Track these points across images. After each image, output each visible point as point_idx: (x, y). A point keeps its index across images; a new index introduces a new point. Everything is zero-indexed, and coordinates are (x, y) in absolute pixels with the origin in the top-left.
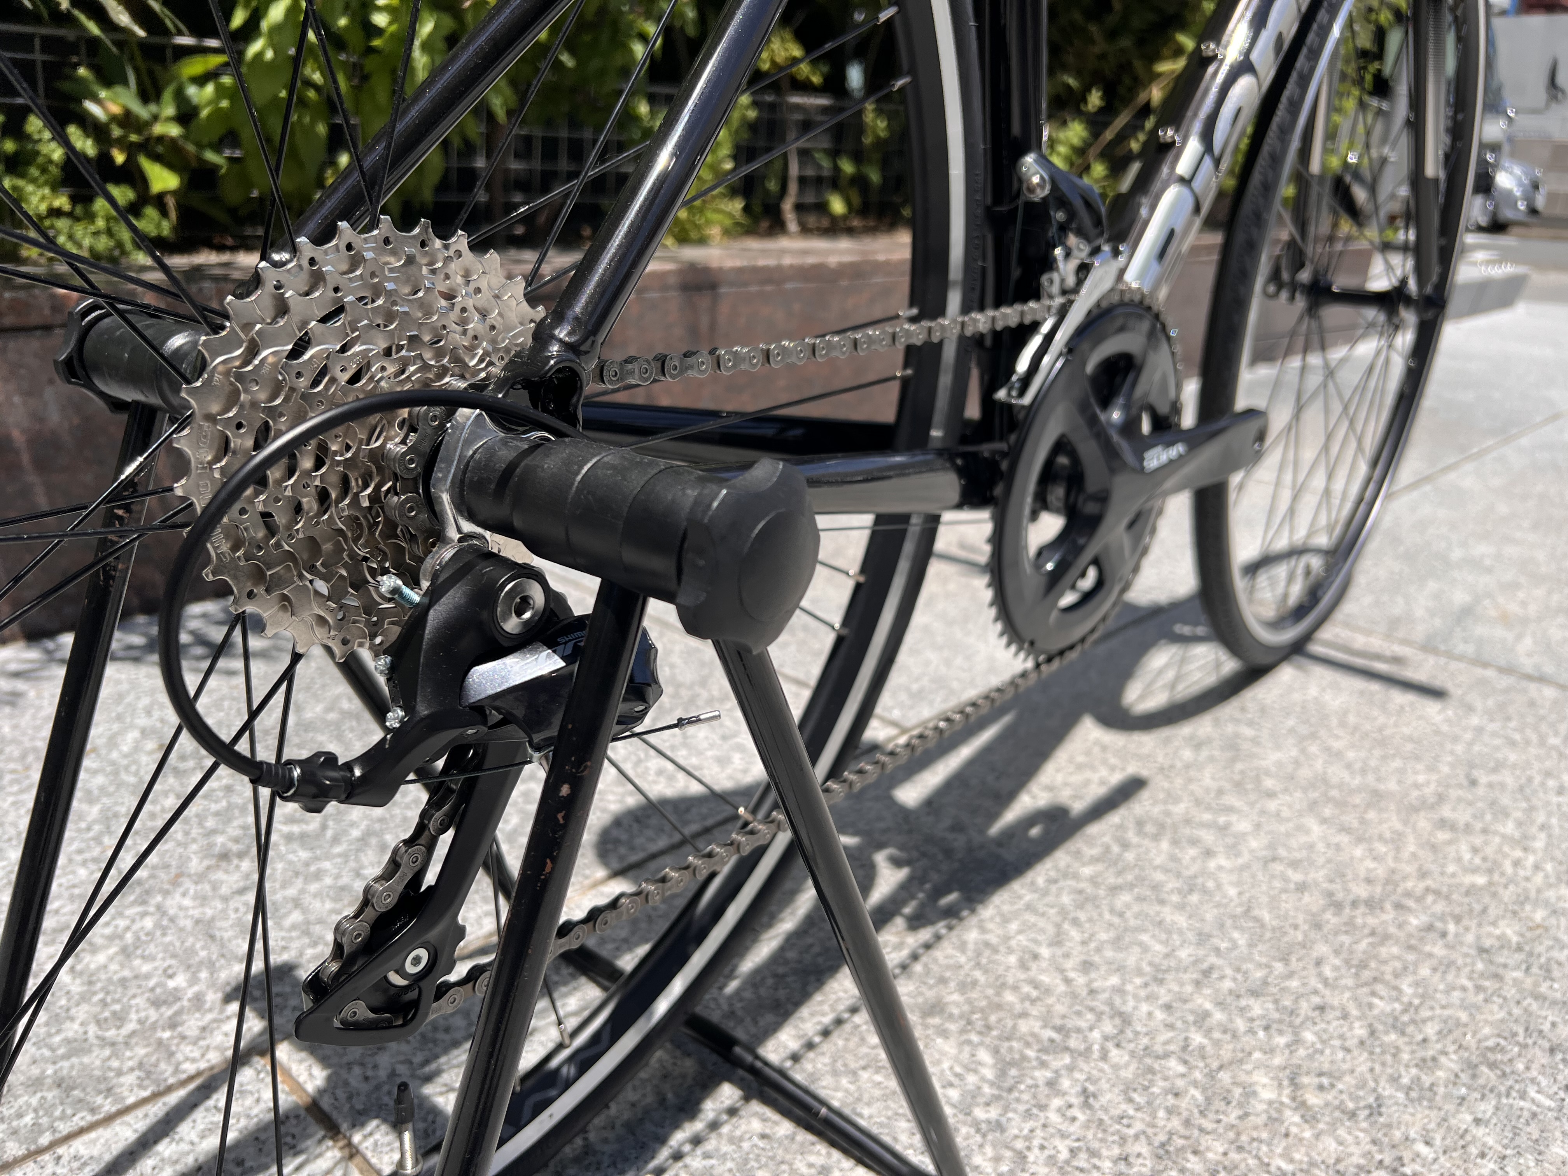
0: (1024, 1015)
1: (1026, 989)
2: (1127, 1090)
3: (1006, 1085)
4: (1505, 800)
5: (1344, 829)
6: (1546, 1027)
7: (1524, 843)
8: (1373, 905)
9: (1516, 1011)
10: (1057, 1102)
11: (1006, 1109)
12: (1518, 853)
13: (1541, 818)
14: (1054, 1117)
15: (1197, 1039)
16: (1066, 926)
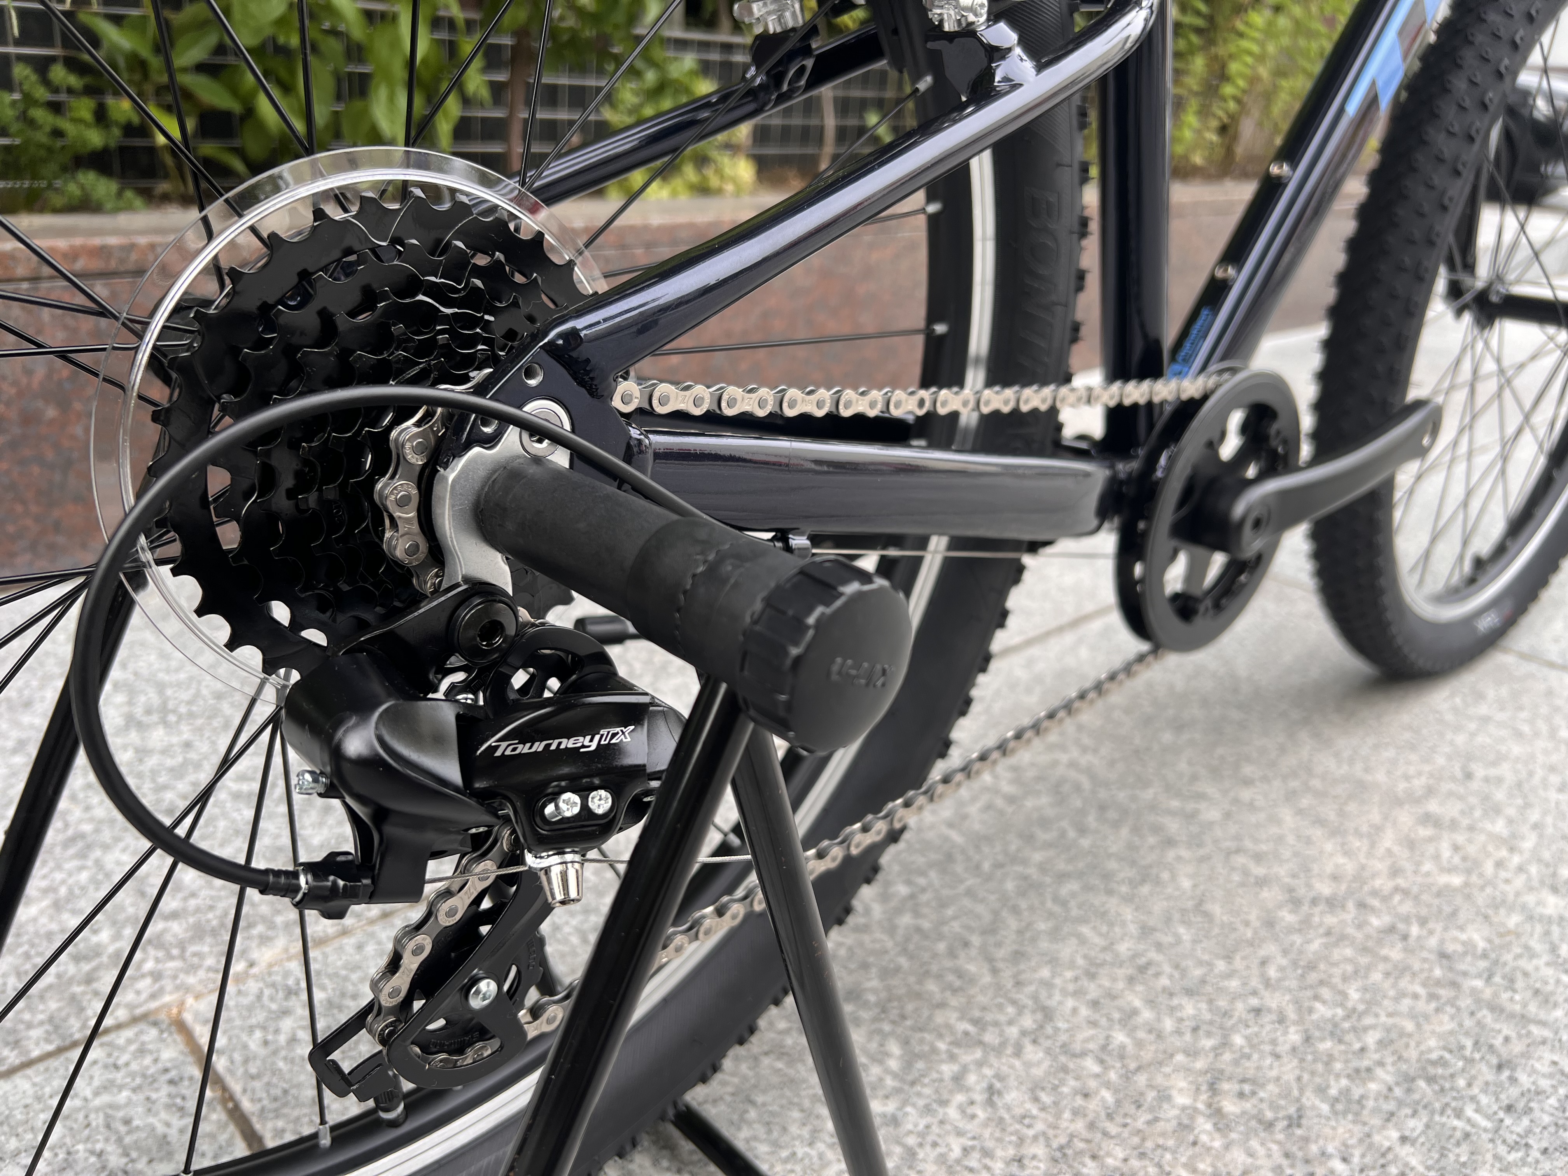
0: (942, 1005)
1: (951, 978)
2: (1034, 1091)
3: (910, 1078)
4: (1500, 795)
5: (1320, 822)
6: (1498, 1042)
7: (1511, 844)
8: (1333, 904)
9: (1468, 1023)
10: (960, 1098)
11: (905, 1103)
12: (1504, 853)
13: (1534, 816)
14: (952, 1113)
15: (1120, 1037)
16: (1004, 913)
